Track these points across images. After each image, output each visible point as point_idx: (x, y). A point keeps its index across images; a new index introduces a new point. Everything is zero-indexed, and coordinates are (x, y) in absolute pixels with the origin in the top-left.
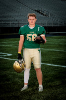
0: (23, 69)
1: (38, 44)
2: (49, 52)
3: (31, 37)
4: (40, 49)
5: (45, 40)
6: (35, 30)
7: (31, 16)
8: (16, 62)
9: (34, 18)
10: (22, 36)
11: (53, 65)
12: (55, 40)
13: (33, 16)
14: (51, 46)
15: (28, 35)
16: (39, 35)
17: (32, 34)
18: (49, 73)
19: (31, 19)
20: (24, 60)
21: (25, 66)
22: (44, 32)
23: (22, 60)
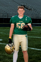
0: (13, 51)
1: (26, 31)
2: (32, 38)
3: (20, 25)
4: (27, 35)
5: (32, 28)
6: (23, 20)
7: (20, 8)
8: (7, 45)
9: (23, 10)
10: (13, 24)
11: (36, 49)
12: (37, 29)
13: (22, 8)
14: (34, 34)
15: (18, 24)
16: (26, 24)
17: (21, 23)
18: (33, 55)
19: (20, 11)
20: (14, 44)
21: (14, 49)
22: (30, 21)
23: (12, 44)
